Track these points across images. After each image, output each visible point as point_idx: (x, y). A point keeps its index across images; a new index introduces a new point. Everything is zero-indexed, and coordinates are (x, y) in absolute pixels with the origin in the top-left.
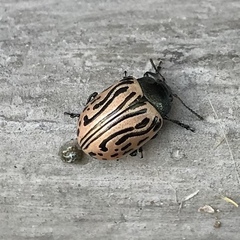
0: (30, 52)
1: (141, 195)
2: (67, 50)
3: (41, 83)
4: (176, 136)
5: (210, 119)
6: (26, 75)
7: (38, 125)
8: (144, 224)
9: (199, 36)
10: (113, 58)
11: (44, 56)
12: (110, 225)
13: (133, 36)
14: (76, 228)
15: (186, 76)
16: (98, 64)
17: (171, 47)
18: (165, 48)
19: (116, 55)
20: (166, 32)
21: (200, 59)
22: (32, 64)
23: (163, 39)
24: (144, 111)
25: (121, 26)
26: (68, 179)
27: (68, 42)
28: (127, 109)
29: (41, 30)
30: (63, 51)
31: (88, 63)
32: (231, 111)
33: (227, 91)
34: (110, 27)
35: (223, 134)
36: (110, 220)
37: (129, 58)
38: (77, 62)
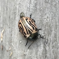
0: (49, 5)
1: (14, 32)
2: (49, 14)
3: (40, 8)
4: (25, 42)
5: (28, 50)
6: (42, 4)
7: (29, 7)
8: (8, 33)
9: (52, 48)
10: (46, 26)
11: (48, 8)
12: (8, 24)
13: (53, 31)
14: (8, 16)
15: (41, 45)
16: (45, 22)
17: (49, 41)
18: (49, 40)
19: (47, 27)
20: (54, 40)
21: (45, 48)
22: (45, 5)
23: (52, 39)
24: (28, 34)
25: (56, 28)
26: (17, 15)
27: (52, 15)
28: (28, 29)
29: (56, 7)
30: (49, 13)
31: (45, 20)
32: (30, 55)
33: (36, 55)
34: (56, 25)
35: (25, 53)
36: (9, 25)
37: (46, 30)
38: (46, 17)
